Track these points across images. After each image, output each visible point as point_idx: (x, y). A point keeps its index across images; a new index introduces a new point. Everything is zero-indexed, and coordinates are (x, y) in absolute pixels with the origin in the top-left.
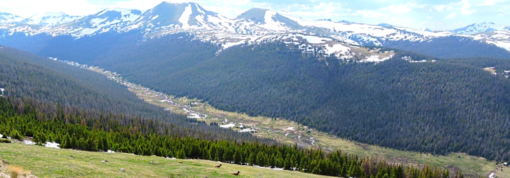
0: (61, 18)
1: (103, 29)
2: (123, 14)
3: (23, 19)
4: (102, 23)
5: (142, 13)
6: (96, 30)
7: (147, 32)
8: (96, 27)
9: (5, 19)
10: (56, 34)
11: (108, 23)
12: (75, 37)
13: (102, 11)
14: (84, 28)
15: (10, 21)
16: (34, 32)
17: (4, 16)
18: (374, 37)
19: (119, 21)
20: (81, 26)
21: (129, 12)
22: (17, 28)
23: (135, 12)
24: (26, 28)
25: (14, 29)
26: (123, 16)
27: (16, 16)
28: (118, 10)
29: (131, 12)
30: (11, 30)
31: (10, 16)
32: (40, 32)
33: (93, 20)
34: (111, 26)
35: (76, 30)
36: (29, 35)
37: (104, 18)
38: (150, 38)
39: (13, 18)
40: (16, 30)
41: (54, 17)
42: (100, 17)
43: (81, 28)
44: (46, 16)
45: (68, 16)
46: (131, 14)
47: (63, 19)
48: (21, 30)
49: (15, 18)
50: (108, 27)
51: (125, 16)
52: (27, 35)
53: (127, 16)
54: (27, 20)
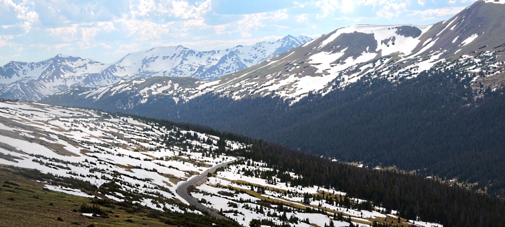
1: (346, 77)
2: (378, 38)
4: (337, 62)
5: (423, 32)
6: (329, 78)
8: (326, 72)
10: (240, 94)
11: (350, 62)
12: (288, 101)
14: (300, 77)
16: (188, 94)
19: (373, 56)
20: (291, 73)
21: (392, 33)
22: (152, 88)
23: (408, 31)
24: (169, 86)
25: (147, 89)
26: (379, 43)
28: (367, 31)
29: (398, 33)
30: (141, 92)
33: (315, 59)
34: (362, 68)
35: (283, 83)
36: (181, 100)
40: (150, 91)
42: (328, 48)
43: (292, 78)
46: (399, 38)
48: (160, 91)
50: (354, 72)
51: (385, 42)
52: (176, 100)
53: (390, 43)
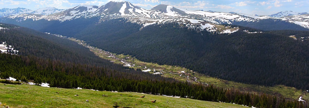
0: (54, 11)
1: (77, 17)
2: (88, 8)
3: (32, 11)
4: (76, 13)
5: (99, 7)
6: (73, 17)
7: (101, 18)
8: (73, 15)
9: (22, 11)
10: (50, 19)
11: (80, 13)
12: (61, 21)
13: (76, 7)
14: (66, 16)
15: (25, 12)
16: (38, 19)
17: (22, 10)
18: (227, 20)
19: (86, 12)
20: (64, 15)
21: (91, 7)
23: (95, 7)
24: (34, 16)
26: (88, 9)
27: (29, 10)
28: (86, 6)
29: (93, 7)
30: (25, 17)
31: (25, 10)
32: (41, 18)
33: (72, 12)
34: (82, 15)
35: (62, 17)
36: (35, 20)
37: (78, 10)
38: (103, 21)
39: (27, 11)
40: (28, 17)
41: (50, 10)
42: (75, 10)
43: (64, 16)
44: (45, 9)
45: (57, 9)
46: (93, 8)
47: (55, 11)
48: (30, 17)
49: (28, 11)
50: (79, 16)
51: (90, 9)
52: (34, 20)
53: (91, 9)
54: (34, 12)
